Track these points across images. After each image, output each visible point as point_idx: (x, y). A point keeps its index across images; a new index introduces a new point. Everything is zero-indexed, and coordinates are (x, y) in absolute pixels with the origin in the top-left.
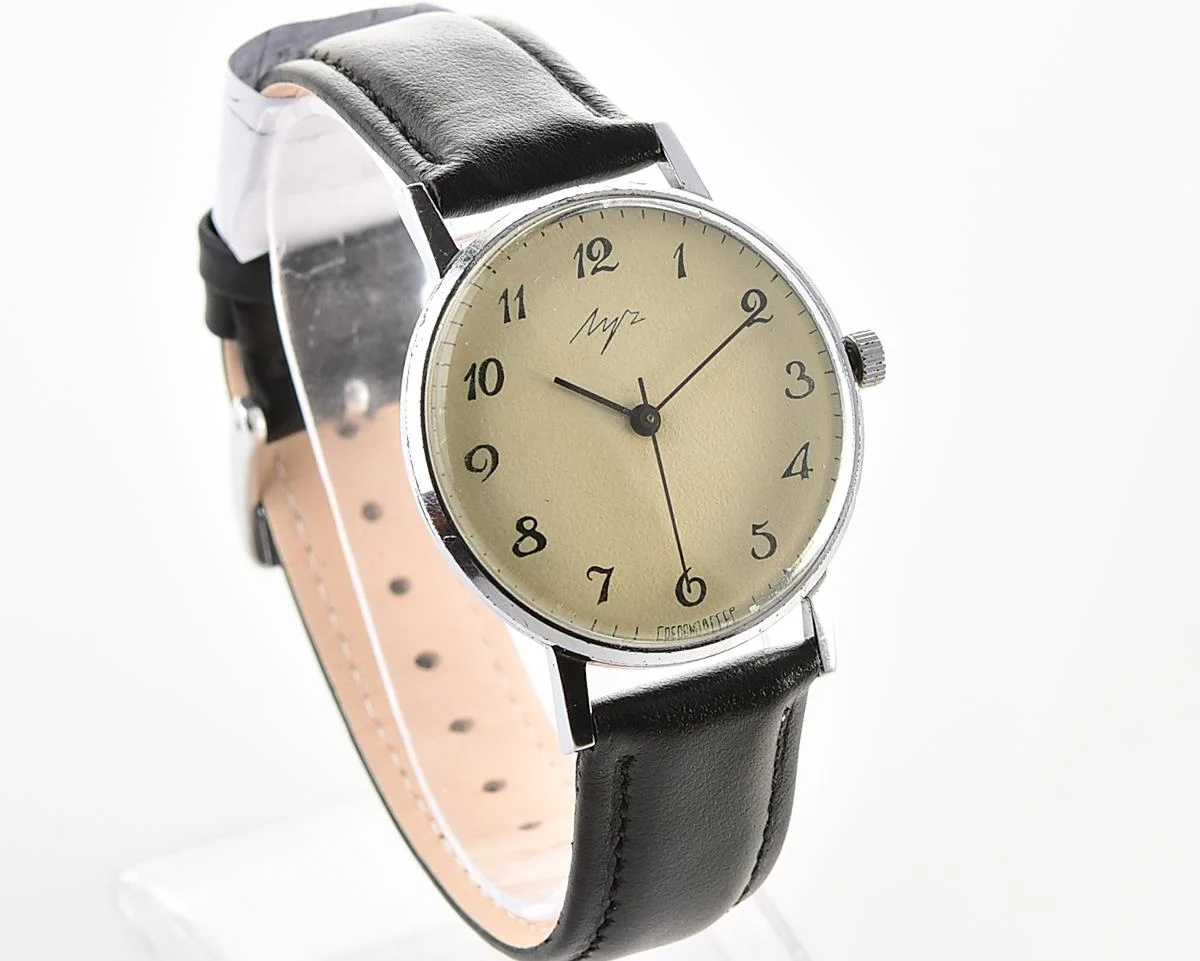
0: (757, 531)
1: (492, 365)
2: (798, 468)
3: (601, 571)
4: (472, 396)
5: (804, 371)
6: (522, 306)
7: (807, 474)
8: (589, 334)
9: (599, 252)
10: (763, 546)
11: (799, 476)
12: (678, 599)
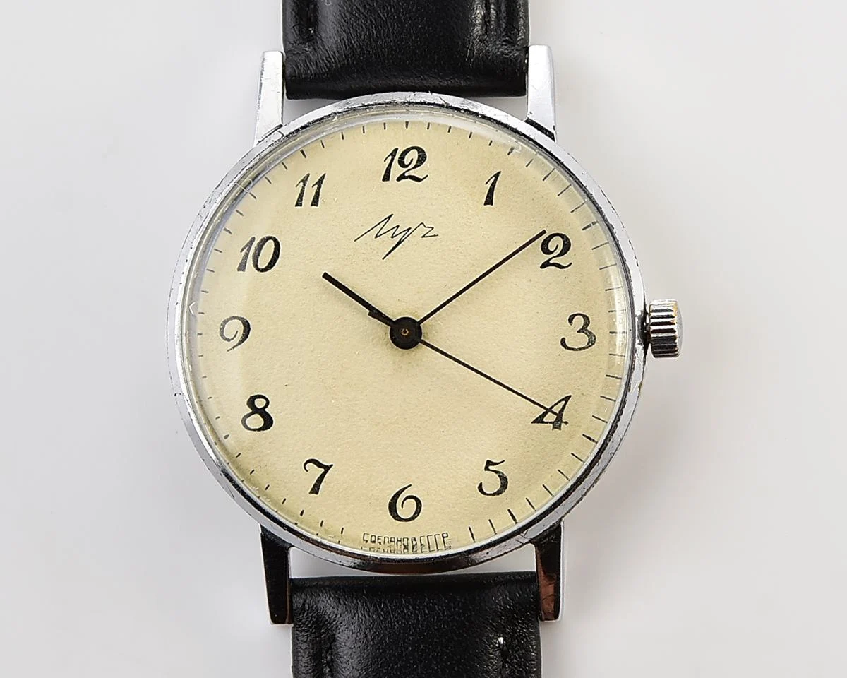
0: (490, 467)
1: (271, 242)
2: (552, 417)
3: (319, 465)
4: (242, 267)
5: (587, 325)
6: (317, 193)
7: (560, 426)
8: (376, 237)
9: (412, 160)
10: (493, 483)
11: (551, 425)
12: (390, 512)
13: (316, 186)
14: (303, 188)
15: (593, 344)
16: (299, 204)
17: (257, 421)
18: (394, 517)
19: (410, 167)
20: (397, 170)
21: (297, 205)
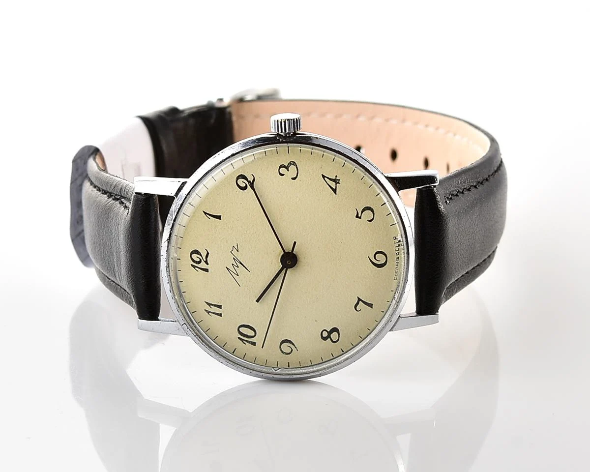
0: (359, 216)
1: (241, 329)
2: (333, 185)
3: (358, 303)
4: (254, 344)
5: (285, 166)
6: (215, 306)
7: (337, 180)
8: (238, 275)
9: (197, 257)
10: (368, 215)
11: (337, 184)
12: (382, 267)
13: (211, 306)
14: (212, 313)
15: (294, 163)
16: (220, 315)
17: (334, 336)
18: (385, 265)
19: (201, 258)
20: (203, 265)
21: (221, 316)
